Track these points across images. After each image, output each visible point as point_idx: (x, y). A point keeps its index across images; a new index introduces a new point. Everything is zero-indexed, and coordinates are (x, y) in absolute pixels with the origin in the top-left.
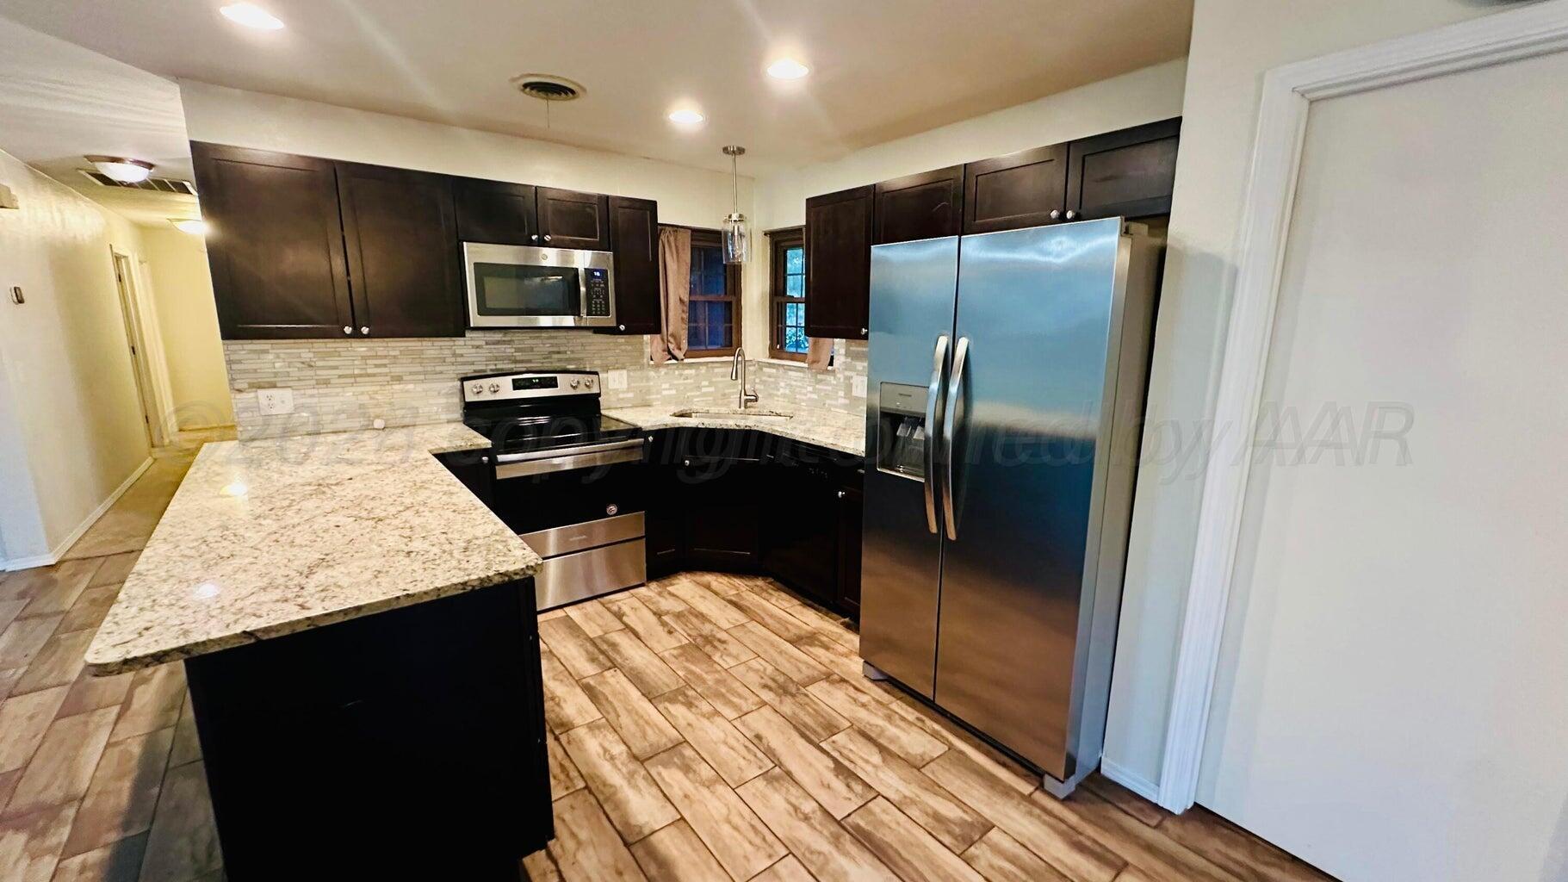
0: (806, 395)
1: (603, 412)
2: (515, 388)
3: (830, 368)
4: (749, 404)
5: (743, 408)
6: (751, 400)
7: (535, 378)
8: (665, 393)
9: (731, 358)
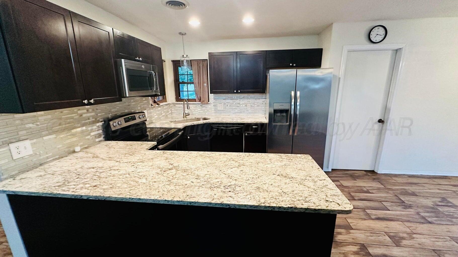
0: (198, 111)
1: (147, 126)
2: (126, 122)
3: (209, 103)
4: (187, 116)
5: (185, 118)
6: (188, 115)
7: (130, 117)
8: (155, 117)
9: (183, 102)
